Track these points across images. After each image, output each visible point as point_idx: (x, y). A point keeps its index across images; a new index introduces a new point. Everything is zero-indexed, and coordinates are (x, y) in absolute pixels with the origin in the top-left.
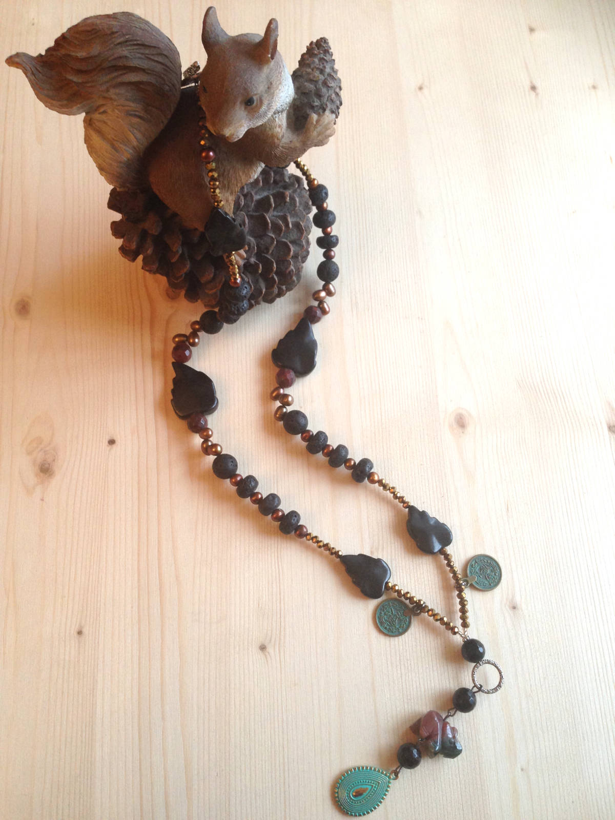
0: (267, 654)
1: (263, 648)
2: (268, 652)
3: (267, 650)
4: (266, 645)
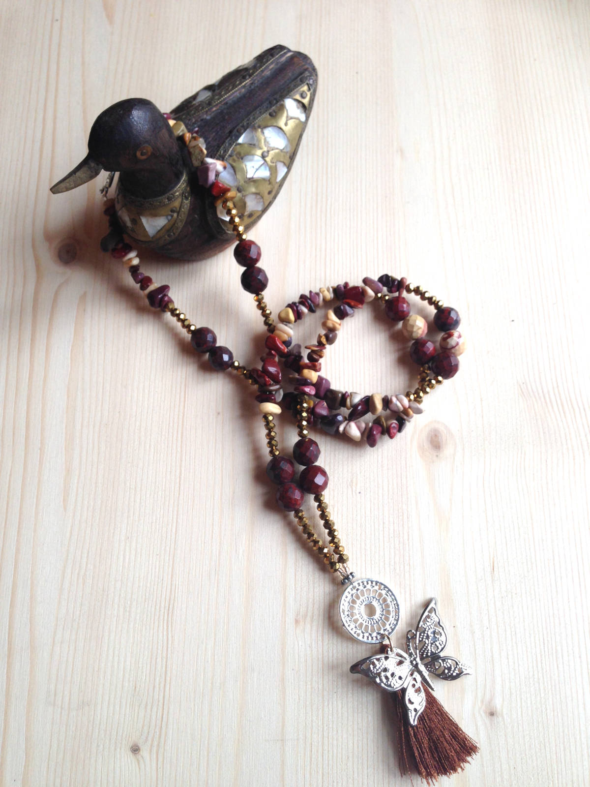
0: (140, 759)
1: (135, 750)
2: (142, 757)
3: (141, 752)
4: (140, 746)
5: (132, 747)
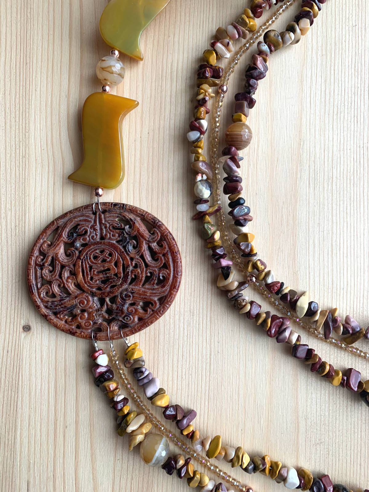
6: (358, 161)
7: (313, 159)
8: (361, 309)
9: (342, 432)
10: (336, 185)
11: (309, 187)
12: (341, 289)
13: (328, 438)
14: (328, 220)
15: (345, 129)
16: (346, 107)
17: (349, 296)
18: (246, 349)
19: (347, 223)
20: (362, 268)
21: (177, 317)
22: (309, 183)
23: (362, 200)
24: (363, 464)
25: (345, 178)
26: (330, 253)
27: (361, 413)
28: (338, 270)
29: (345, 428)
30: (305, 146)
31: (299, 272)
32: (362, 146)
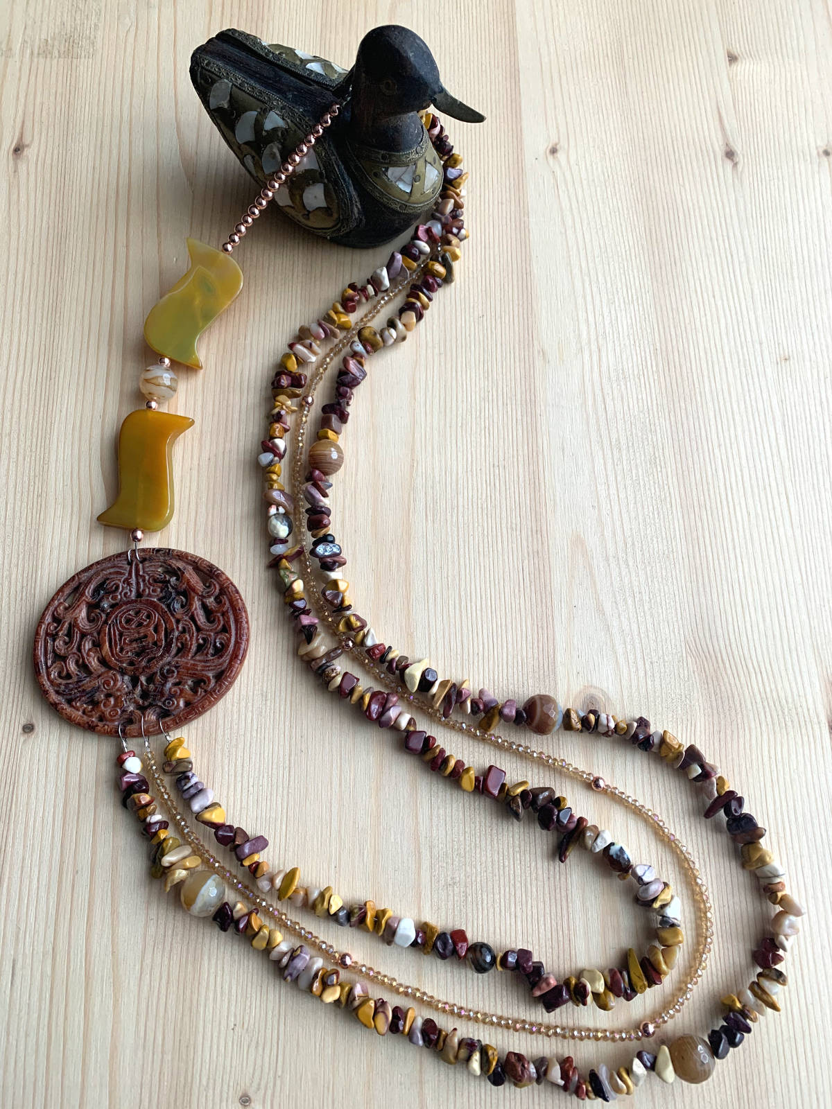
5: (241, 1098)
6: (492, 484)
7: (430, 483)
8: (505, 682)
9: (486, 867)
10: (463, 516)
11: (427, 520)
12: (476, 655)
13: (465, 875)
14: (453, 562)
15: (474, 444)
16: (474, 416)
17: (486, 665)
18: (341, 747)
19: (480, 565)
20: (504, 623)
21: (243, 704)
22: (426, 515)
23: (499, 534)
24: (519, 914)
25: (475, 507)
26: (457, 605)
27: (513, 835)
28: (470, 628)
29: (489, 860)
30: (420, 468)
31: (415, 634)
32: (496, 464)
